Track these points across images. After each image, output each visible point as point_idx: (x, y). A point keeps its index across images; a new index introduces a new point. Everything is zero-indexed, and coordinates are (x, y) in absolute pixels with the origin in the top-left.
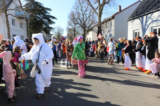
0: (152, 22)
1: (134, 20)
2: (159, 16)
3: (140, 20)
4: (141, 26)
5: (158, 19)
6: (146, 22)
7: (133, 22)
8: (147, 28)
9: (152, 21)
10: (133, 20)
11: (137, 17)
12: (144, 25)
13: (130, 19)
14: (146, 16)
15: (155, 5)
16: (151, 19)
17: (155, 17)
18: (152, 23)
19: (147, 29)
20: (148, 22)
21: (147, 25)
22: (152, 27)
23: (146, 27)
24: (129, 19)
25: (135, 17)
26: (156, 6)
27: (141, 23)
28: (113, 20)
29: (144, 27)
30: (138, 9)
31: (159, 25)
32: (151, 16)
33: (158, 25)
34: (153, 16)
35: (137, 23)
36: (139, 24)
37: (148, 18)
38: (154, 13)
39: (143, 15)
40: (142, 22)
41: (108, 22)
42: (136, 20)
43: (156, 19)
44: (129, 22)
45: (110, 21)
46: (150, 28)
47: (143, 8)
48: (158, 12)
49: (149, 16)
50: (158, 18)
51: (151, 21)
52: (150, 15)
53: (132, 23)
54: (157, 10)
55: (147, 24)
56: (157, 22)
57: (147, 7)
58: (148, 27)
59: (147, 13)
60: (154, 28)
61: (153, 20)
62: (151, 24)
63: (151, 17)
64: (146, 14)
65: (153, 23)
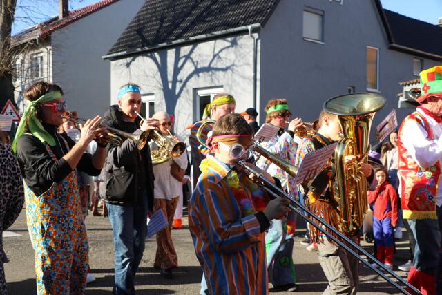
0: (197, 71)
1: (134, 60)
2: (214, 56)
3: (155, 59)
4: (161, 81)
5: (212, 66)
6: (177, 70)
7: (128, 65)
8: (181, 90)
9: (196, 67)
10: (129, 60)
11: (146, 48)
12: (170, 78)
13: (120, 54)
14: (174, 50)
15: (200, 19)
16: (193, 62)
17: (205, 58)
18: (195, 76)
19: (181, 95)
20: (181, 71)
21: (181, 81)
22: (195, 90)
23: (179, 86)
24: (115, 55)
25: (139, 50)
26: (204, 22)
27: (159, 74)
28: (43, 49)
29: (170, 86)
30: (142, 22)
31: (217, 85)
32: (192, 51)
33: (213, 85)
34: (199, 55)
35: (147, 71)
36: (151, 74)
37: (184, 59)
38: (201, 45)
39: (164, 44)
40: (163, 69)
41: (21, 56)
42: (140, 59)
43: (206, 65)
44: (113, 63)
45: (32, 52)
46: (191, 92)
47: (162, 20)
48: (212, 43)
49: (185, 50)
50: (214, 62)
51: (193, 69)
52: (189, 47)
53: (125, 70)
54: (209, 35)
55: (179, 78)
56: (210, 73)
57: (176, 19)
58: (184, 89)
59: (179, 41)
60: (201, 93)
61: (199, 67)
62: (193, 79)
63: (193, 56)
64: (174, 42)
65: (201, 74)
